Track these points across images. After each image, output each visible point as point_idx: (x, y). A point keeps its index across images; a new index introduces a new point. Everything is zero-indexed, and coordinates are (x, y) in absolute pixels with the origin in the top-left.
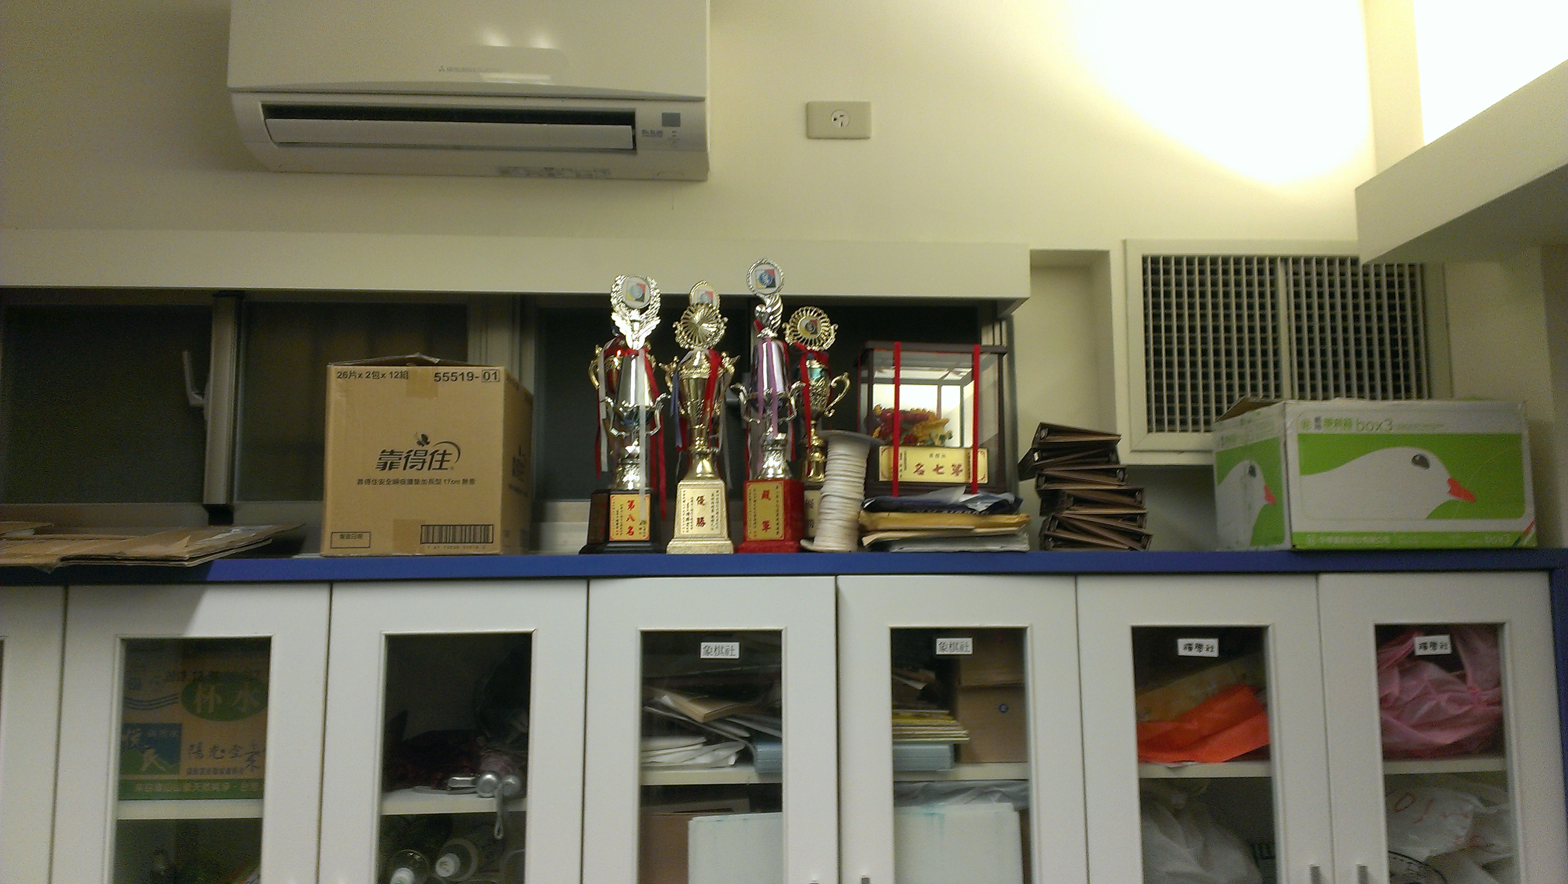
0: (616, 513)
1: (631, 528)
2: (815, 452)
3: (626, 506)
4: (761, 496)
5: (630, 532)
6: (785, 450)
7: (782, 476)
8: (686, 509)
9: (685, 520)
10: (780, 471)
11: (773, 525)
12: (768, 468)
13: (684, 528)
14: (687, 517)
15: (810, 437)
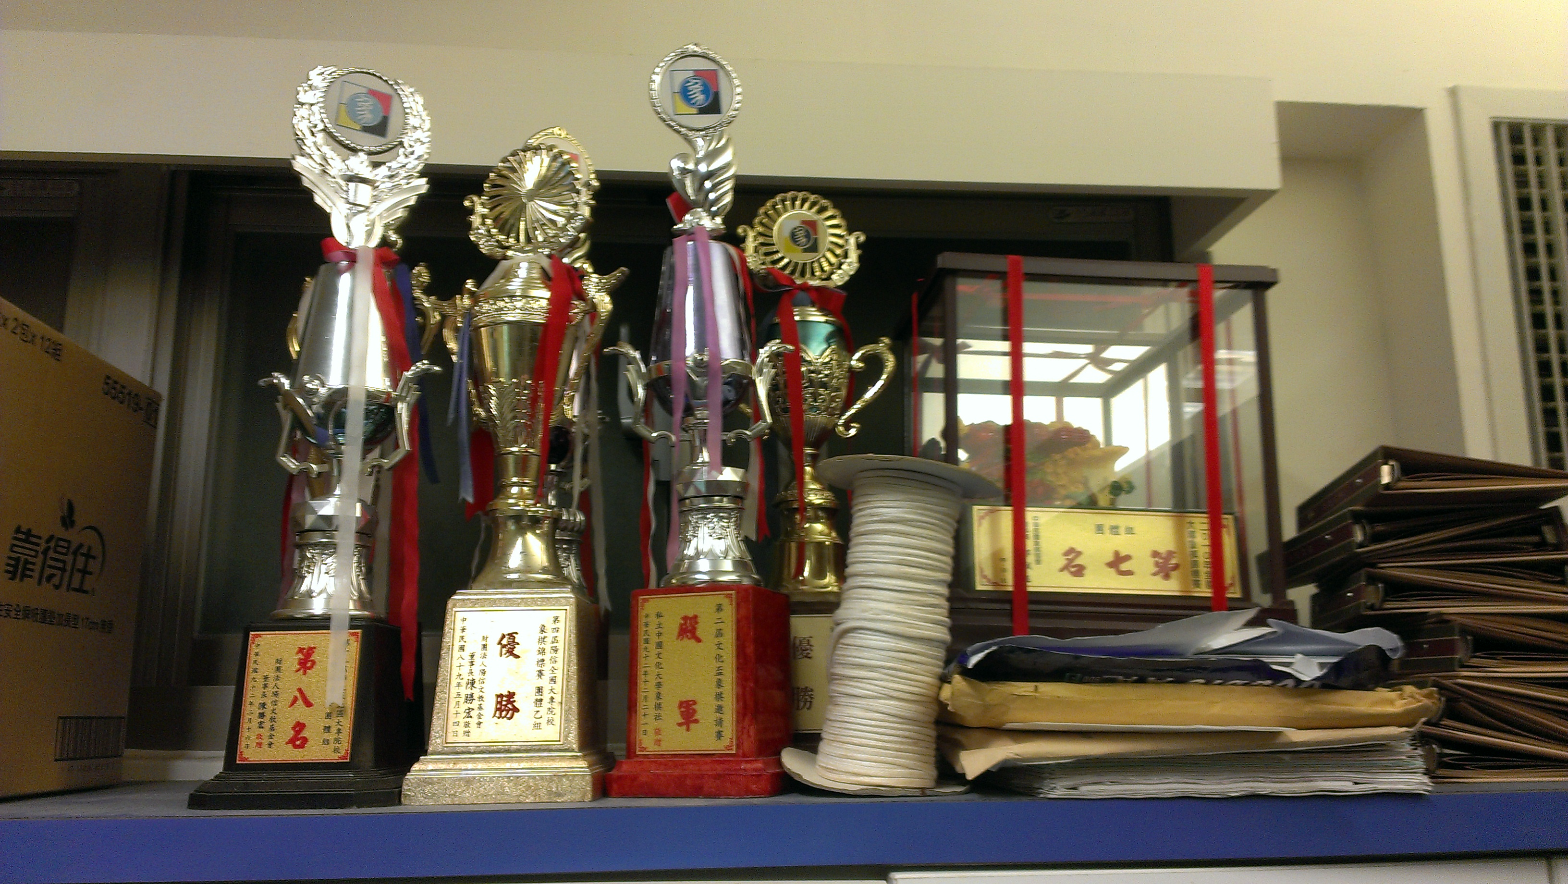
0: (261, 682)
1: (299, 727)
2: (817, 520)
3: (292, 661)
4: (676, 631)
5: (298, 739)
6: (740, 510)
7: (733, 577)
8: (465, 671)
9: (462, 700)
10: (727, 565)
11: (705, 712)
12: (698, 555)
13: (457, 724)
14: (469, 692)
15: (801, 484)
